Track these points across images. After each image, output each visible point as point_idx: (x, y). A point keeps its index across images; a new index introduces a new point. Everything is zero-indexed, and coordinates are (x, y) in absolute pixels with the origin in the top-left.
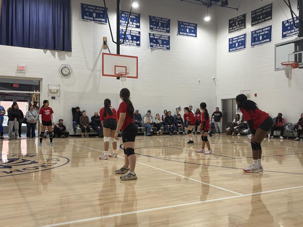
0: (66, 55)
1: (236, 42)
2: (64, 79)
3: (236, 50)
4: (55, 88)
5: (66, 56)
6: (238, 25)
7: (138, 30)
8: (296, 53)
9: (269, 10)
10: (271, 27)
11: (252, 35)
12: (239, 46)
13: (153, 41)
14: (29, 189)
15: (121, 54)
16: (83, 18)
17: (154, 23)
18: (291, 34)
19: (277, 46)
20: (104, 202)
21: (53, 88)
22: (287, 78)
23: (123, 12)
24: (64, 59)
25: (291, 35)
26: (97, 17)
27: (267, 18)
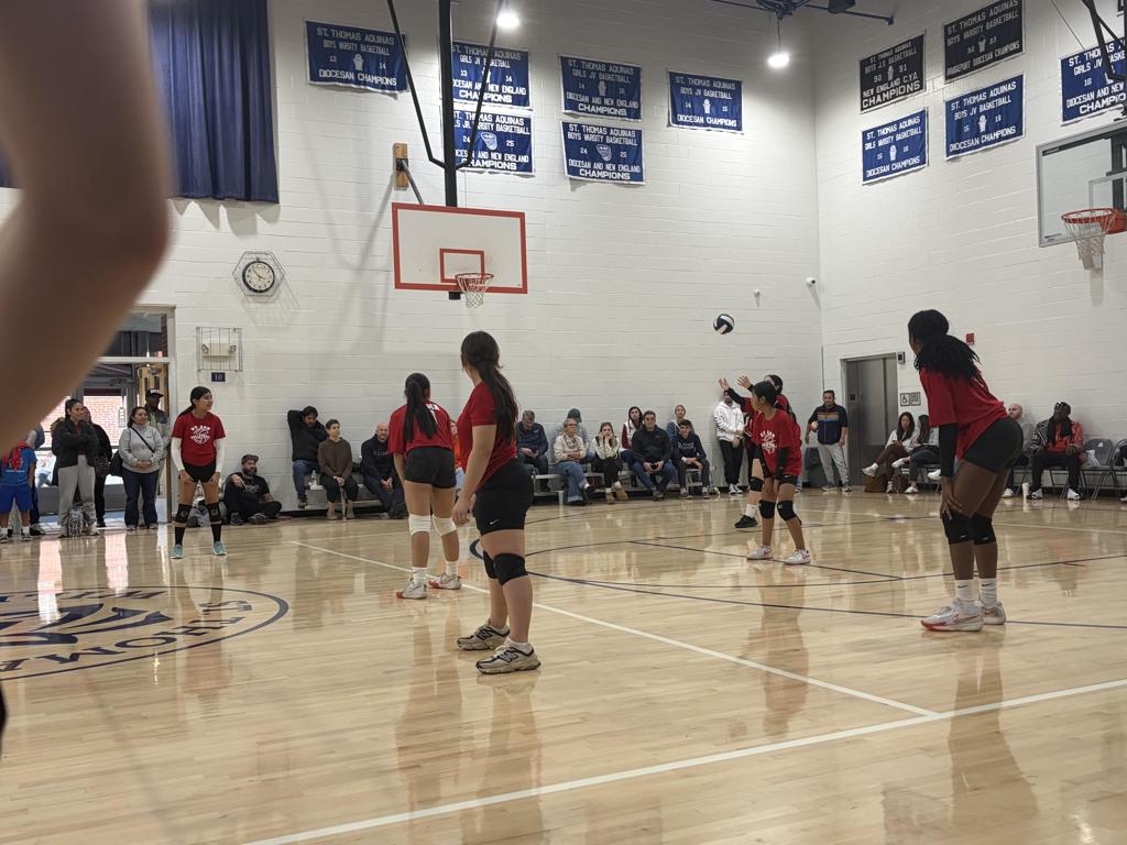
0: (258, 217)
1: (889, 145)
2: (253, 305)
3: (891, 172)
4: (224, 340)
5: (260, 222)
6: (894, 79)
7: (521, 111)
8: (1117, 176)
9: (1009, 17)
10: (1019, 80)
11: (950, 114)
12: (900, 157)
13: (581, 152)
14: (145, 718)
15: (461, 204)
16: (315, 77)
17: (581, 83)
18: (1098, 105)
19: (1045, 153)
20: (423, 756)
21: (215, 340)
22: (1088, 271)
23: (463, 48)
24: (253, 231)
25: (1098, 109)
26: (367, 70)
27: (1005, 49)
